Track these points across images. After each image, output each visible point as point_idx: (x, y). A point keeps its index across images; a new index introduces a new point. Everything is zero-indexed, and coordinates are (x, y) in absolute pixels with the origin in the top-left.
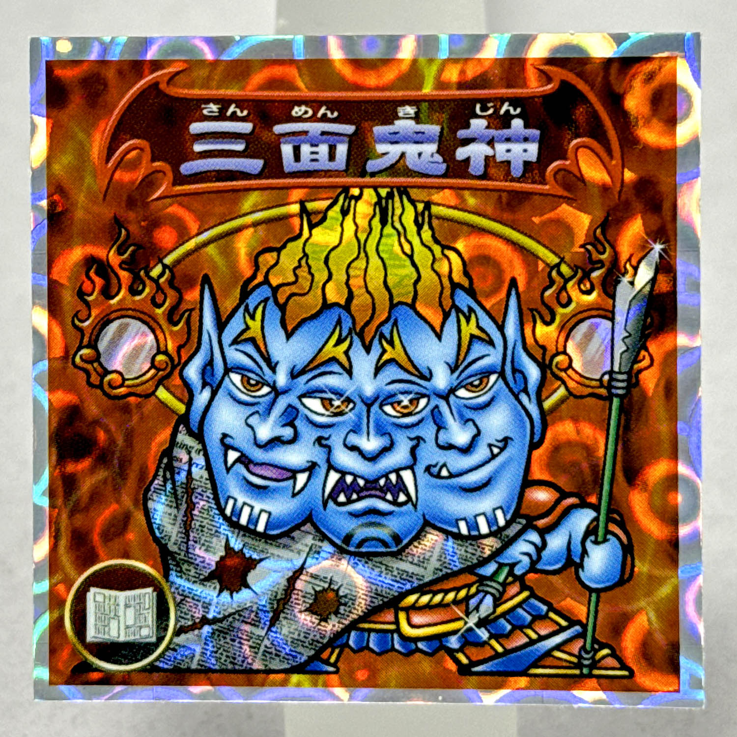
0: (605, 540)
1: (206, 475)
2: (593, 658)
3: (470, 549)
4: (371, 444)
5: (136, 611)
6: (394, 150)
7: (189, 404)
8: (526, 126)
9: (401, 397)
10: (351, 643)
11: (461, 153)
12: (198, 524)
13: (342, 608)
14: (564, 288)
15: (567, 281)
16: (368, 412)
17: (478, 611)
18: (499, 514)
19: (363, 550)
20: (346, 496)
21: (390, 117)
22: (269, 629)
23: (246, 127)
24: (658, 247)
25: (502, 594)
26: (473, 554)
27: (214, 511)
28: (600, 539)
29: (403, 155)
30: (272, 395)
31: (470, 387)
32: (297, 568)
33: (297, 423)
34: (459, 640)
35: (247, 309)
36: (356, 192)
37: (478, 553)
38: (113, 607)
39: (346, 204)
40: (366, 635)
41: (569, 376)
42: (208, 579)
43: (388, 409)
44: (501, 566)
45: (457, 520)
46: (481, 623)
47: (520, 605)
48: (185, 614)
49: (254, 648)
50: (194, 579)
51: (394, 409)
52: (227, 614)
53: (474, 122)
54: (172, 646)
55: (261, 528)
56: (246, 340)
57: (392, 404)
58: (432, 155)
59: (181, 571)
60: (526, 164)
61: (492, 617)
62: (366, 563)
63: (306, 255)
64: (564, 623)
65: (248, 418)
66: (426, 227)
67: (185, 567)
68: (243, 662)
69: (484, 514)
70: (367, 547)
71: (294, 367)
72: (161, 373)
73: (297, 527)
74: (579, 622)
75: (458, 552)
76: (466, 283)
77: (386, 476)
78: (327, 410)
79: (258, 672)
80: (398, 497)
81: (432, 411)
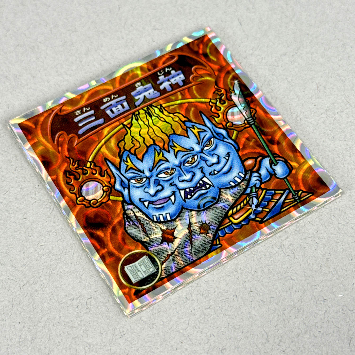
0: (277, 163)
1: (141, 213)
2: (298, 196)
3: (238, 188)
4: (188, 177)
5: (144, 265)
6: (141, 96)
7: (123, 196)
8: (176, 71)
9: (188, 159)
10: (220, 235)
11: (162, 87)
12: (148, 229)
13: (210, 227)
14: (216, 106)
15: (216, 103)
16: (181, 169)
17: (254, 204)
18: (240, 174)
19: (206, 207)
20: (190, 195)
21: (134, 88)
22: (192, 246)
23: (92, 112)
24: (236, 82)
25: (257, 195)
26: (241, 189)
27: (151, 222)
28: (276, 163)
29: (145, 96)
30: (148, 180)
31: (207, 146)
32: (188, 224)
33: (160, 183)
34: (253, 215)
35: (124, 161)
36: (137, 113)
37: (242, 188)
38: (136, 269)
39: (136, 117)
40: (224, 230)
41: (234, 127)
42: (162, 243)
43: (186, 165)
44: (251, 188)
45: (229, 183)
46: (257, 206)
47: (265, 195)
48: (161, 257)
49: (190, 254)
50: (157, 246)
51: (188, 164)
52: (174, 249)
53: (160, 78)
54: (163, 269)
55: (169, 219)
56: (129, 169)
57: (187, 163)
58: (153, 92)
59: (152, 245)
60: (183, 81)
61: (259, 203)
62: (209, 210)
63: (133, 137)
64: (282, 192)
65: (144, 190)
66: (164, 111)
67: (152, 244)
68: (189, 260)
69: (236, 177)
70: (207, 205)
71: (149, 169)
72: (108, 192)
73: (181, 212)
74: (286, 189)
75: (236, 191)
76: (187, 120)
77: (199, 183)
78: (168, 175)
79: (196, 260)
80: (206, 186)
81: (200, 158)
